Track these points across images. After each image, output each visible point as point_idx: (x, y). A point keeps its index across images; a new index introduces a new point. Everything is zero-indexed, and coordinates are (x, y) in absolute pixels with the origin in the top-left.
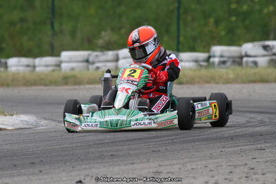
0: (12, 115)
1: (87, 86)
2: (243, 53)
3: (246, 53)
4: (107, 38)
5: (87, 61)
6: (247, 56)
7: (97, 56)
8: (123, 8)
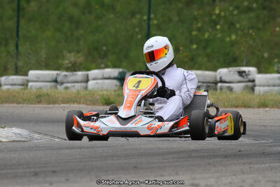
0: (4, 128)
1: (62, 105)
2: (218, 79)
3: (221, 78)
4: (72, 59)
5: (56, 81)
6: (221, 81)
7: (66, 76)
8: (81, 31)
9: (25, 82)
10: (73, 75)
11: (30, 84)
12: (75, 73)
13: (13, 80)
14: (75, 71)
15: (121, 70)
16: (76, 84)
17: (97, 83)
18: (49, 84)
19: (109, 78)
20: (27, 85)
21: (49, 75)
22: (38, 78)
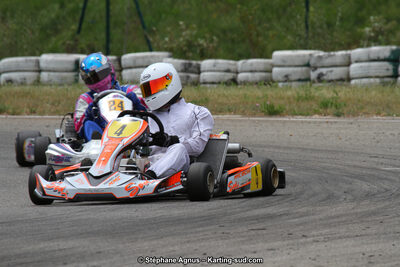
9: (269, 67)
10: (330, 56)
11: (275, 70)
12: (332, 53)
13: (252, 64)
14: (333, 50)
15: (394, 47)
16: (334, 69)
17: (361, 67)
18: (299, 69)
19: (378, 60)
20: (271, 72)
21: (298, 56)
22: (284, 61)
